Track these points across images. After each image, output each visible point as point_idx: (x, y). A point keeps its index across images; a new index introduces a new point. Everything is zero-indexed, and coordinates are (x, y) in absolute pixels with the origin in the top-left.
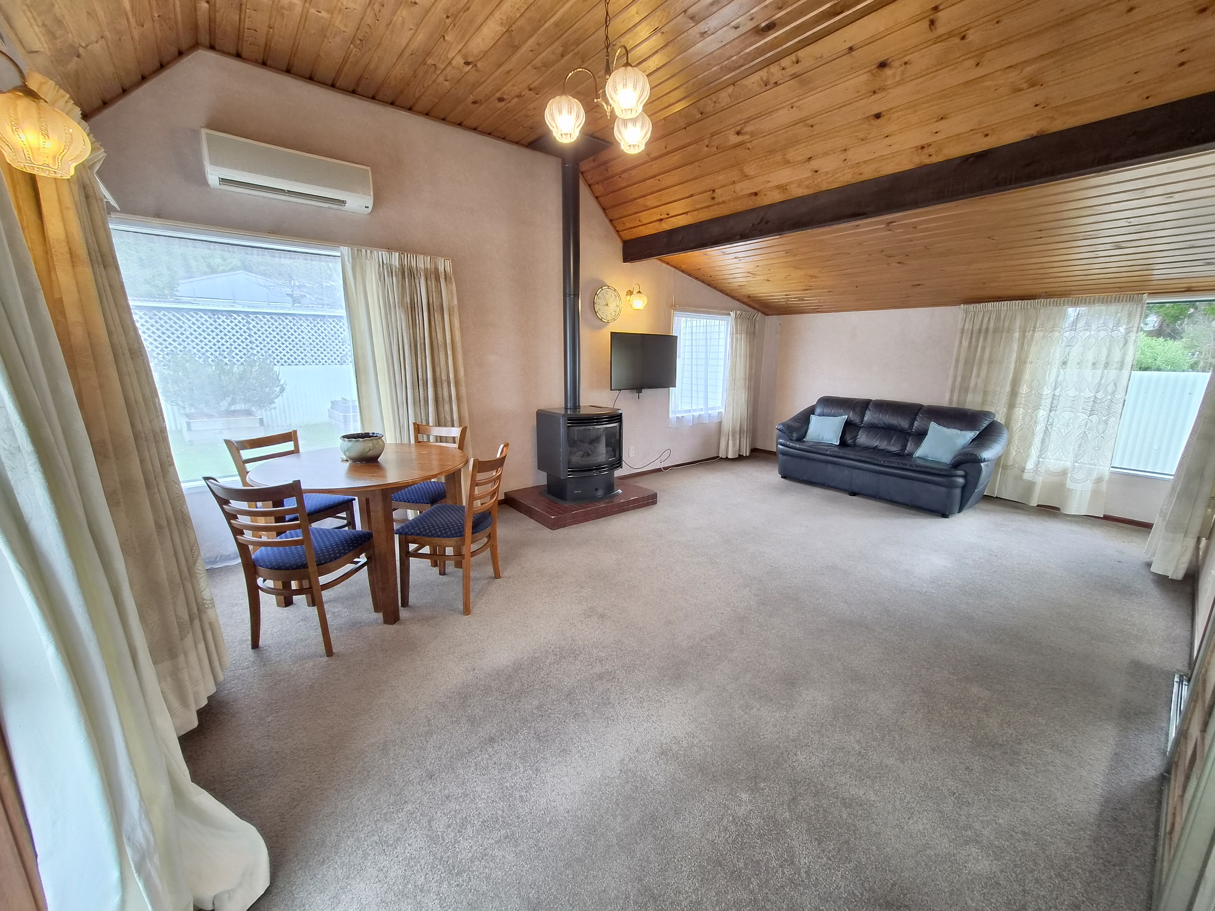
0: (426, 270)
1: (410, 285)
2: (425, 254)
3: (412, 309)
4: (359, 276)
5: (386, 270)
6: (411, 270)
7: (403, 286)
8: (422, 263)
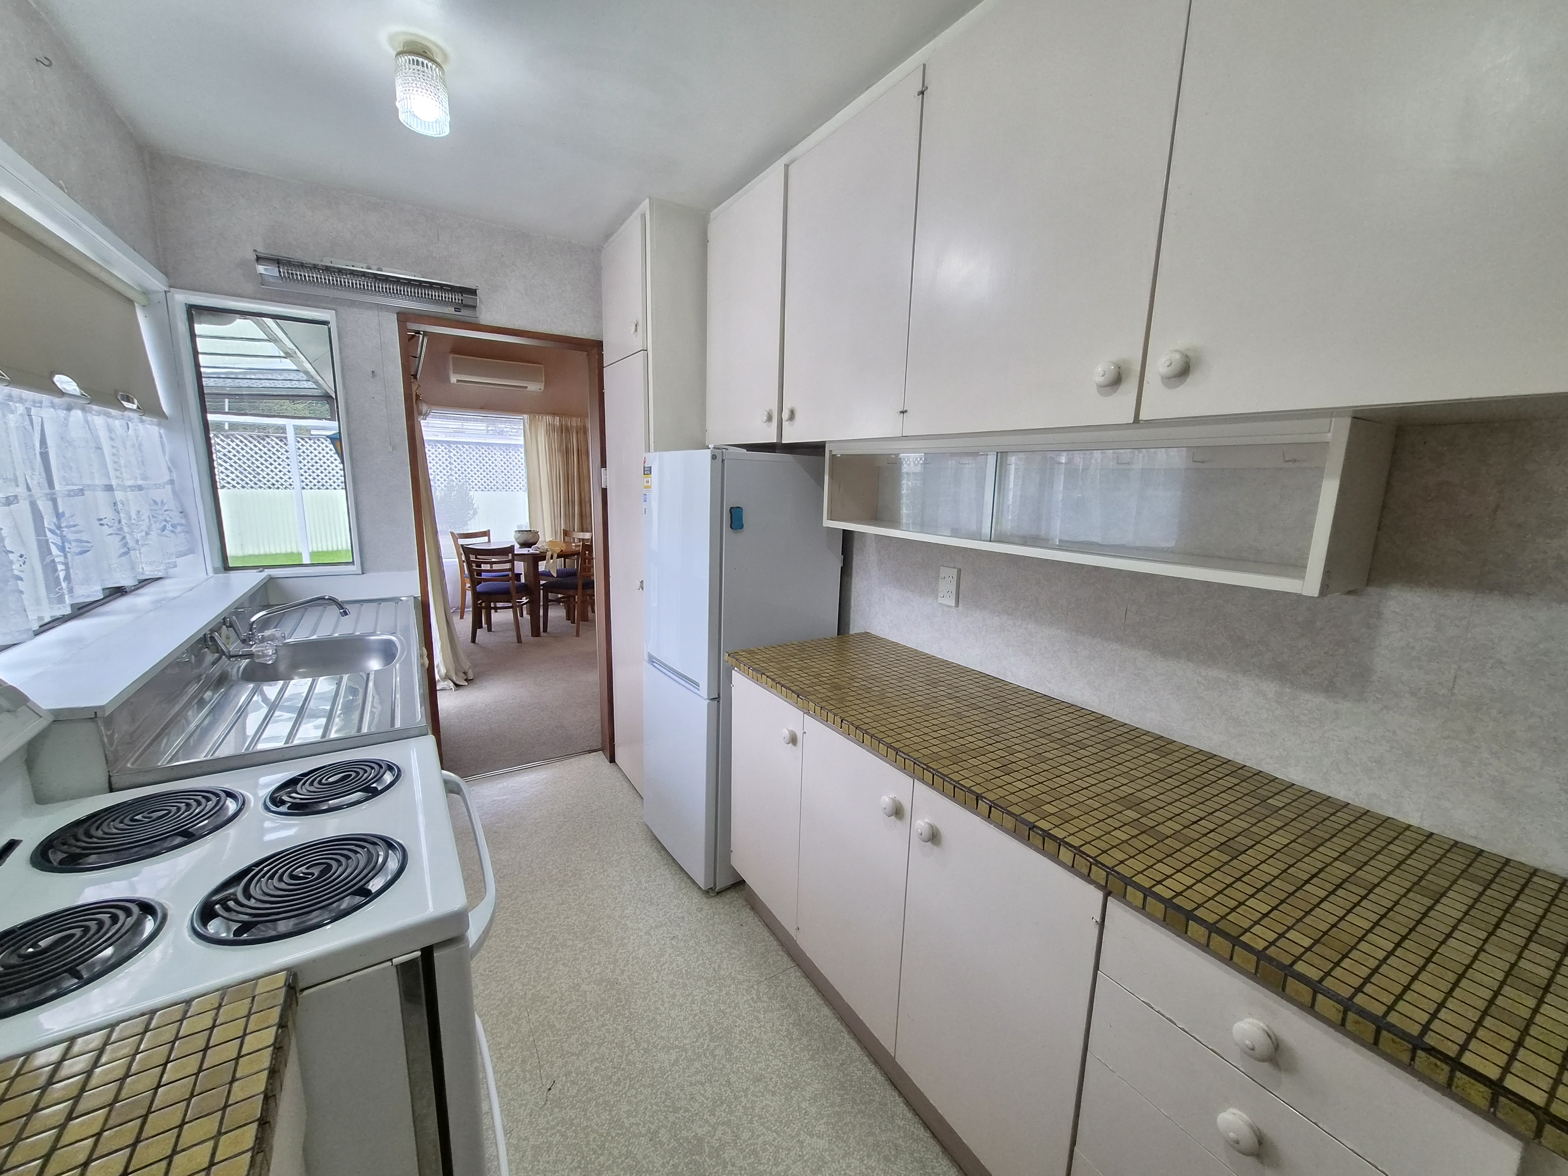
0: (577, 427)
1: (566, 437)
2: (577, 416)
3: (567, 453)
4: (533, 431)
5: (551, 428)
6: (567, 428)
7: (561, 437)
8: (574, 422)
